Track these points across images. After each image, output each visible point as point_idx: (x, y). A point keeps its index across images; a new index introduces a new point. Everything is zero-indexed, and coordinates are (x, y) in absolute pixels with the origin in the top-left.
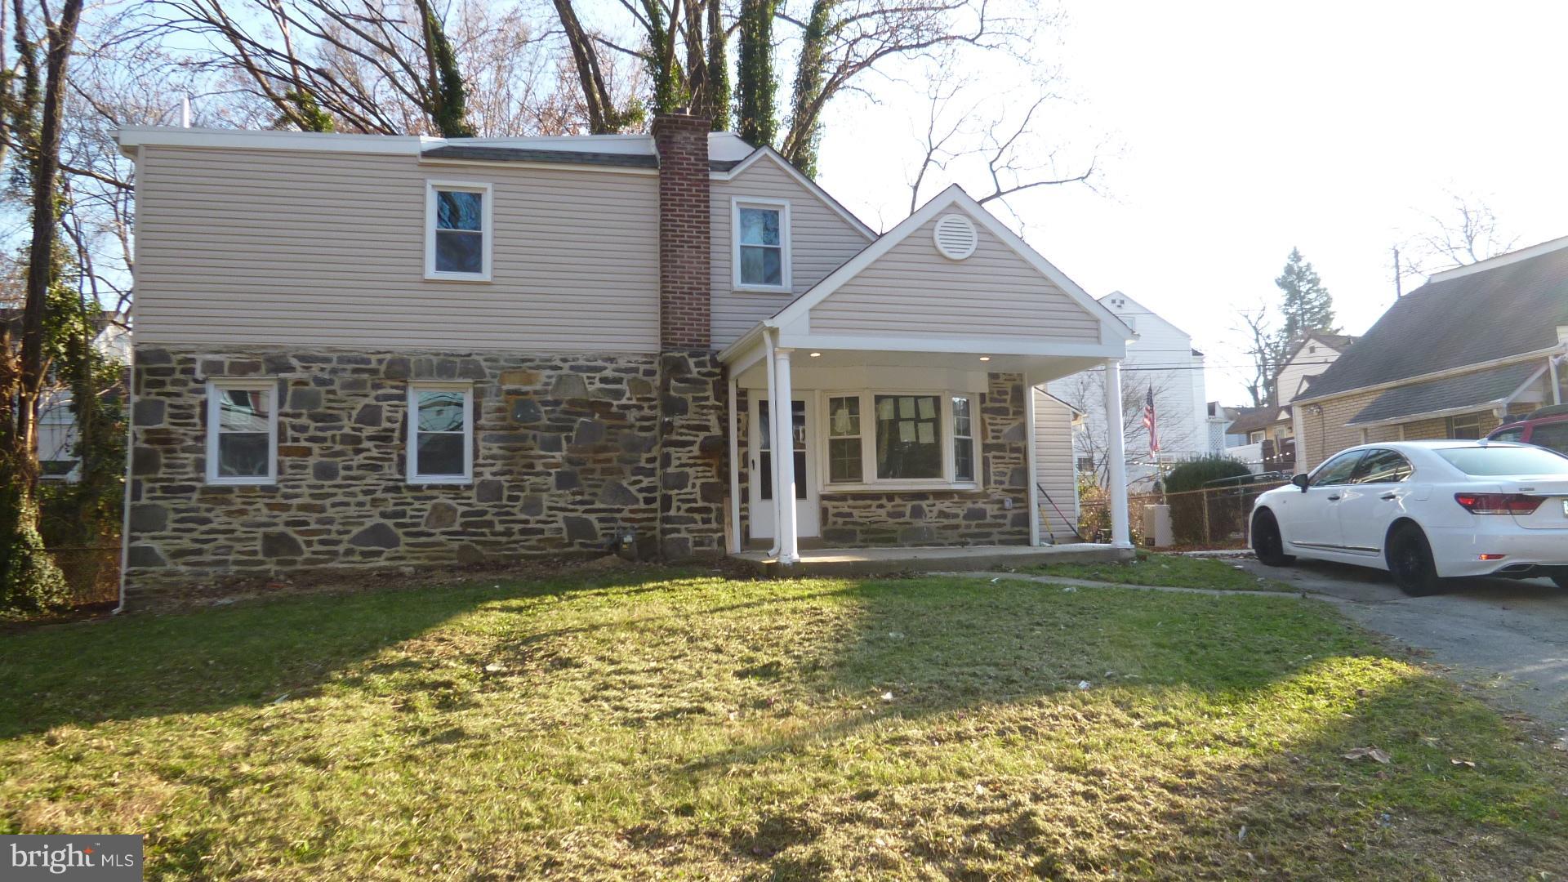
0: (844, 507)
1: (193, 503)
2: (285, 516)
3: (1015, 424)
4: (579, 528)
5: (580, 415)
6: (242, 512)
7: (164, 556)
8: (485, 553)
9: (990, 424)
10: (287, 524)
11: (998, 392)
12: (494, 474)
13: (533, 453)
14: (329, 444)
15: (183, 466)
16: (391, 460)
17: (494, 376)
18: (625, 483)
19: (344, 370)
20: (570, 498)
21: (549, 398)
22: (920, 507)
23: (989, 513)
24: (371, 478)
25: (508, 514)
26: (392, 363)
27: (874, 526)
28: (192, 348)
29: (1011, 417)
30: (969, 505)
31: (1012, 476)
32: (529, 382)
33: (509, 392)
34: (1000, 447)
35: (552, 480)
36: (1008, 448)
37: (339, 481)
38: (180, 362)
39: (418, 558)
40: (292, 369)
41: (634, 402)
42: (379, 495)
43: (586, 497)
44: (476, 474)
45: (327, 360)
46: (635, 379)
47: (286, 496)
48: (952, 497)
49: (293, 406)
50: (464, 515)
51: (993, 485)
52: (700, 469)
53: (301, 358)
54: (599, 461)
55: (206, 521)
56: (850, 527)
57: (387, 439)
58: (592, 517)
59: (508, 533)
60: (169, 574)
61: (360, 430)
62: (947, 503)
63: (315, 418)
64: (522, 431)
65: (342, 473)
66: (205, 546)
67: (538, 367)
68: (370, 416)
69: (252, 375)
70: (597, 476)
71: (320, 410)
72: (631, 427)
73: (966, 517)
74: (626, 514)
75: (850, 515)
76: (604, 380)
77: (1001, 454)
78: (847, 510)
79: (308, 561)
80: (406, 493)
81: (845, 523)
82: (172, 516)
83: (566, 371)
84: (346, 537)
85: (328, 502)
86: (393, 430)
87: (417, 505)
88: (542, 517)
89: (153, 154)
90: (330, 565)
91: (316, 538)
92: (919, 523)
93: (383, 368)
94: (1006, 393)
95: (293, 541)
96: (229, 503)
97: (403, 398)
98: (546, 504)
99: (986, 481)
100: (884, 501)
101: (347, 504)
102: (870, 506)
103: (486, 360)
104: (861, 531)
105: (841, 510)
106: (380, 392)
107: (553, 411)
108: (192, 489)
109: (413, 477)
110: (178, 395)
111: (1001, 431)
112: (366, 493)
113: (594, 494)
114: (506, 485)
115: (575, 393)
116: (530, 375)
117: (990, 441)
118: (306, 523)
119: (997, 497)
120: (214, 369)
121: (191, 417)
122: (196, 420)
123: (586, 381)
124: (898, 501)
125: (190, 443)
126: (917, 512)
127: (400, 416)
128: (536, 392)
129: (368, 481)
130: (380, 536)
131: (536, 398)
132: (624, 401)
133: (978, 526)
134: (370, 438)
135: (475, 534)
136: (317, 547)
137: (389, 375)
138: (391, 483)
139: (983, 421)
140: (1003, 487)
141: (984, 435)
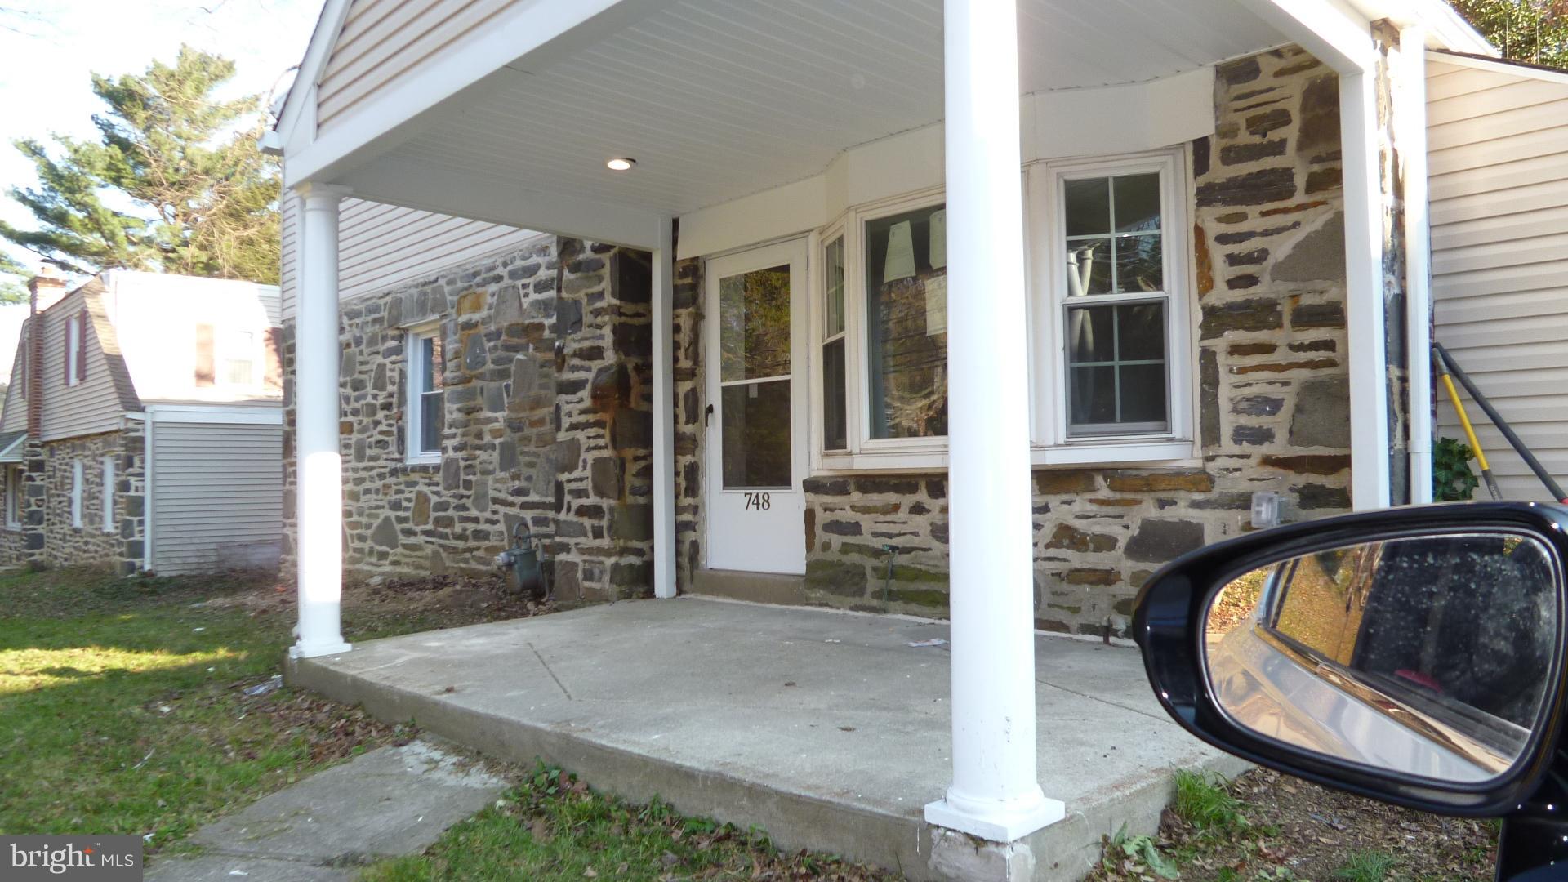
3: (1314, 221)
4: (517, 533)
5: (516, 349)
8: (448, 563)
9: (1223, 239)
11: (1254, 125)
12: (455, 449)
13: (482, 415)
14: (361, 417)
16: (393, 433)
17: (452, 305)
19: (368, 322)
20: (511, 485)
21: (493, 327)
23: (1211, 538)
24: (383, 459)
25: (465, 507)
26: (390, 306)
27: (902, 560)
29: (1300, 197)
30: (1149, 510)
31: (1299, 409)
32: (477, 305)
33: (464, 327)
34: (1260, 314)
35: (496, 456)
36: (1286, 309)
37: (366, 463)
39: (407, 565)
42: (387, 480)
43: (524, 483)
44: (444, 450)
45: (359, 314)
48: (1097, 486)
49: (345, 374)
50: (435, 507)
51: (1227, 444)
52: (592, 431)
53: (348, 315)
54: (536, 423)
56: (853, 558)
57: (390, 407)
58: (528, 516)
59: (464, 536)
61: (376, 397)
62: (1081, 504)
63: (354, 386)
64: (474, 383)
65: (368, 452)
67: (484, 282)
68: (380, 378)
70: (532, 447)
71: (356, 376)
73: (1136, 549)
75: (855, 529)
76: (538, 287)
77: (1262, 336)
78: (849, 516)
80: (402, 477)
81: (846, 549)
83: (506, 281)
84: (369, 533)
85: (361, 488)
86: (392, 395)
87: (407, 493)
88: (488, 514)
90: (361, 566)
91: (355, 532)
93: (387, 314)
94: (1283, 118)
98: (491, 493)
99: (1210, 432)
101: (370, 491)
102: (896, 508)
103: (448, 284)
104: (875, 570)
105: (838, 516)
106: (386, 346)
107: (496, 348)
109: (417, 454)
111: (1263, 255)
112: (380, 477)
113: (530, 479)
114: (462, 464)
115: (512, 314)
116: (478, 296)
117: (1221, 295)
118: (351, 514)
119: (1238, 484)
123: (522, 293)
127: (398, 375)
128: (482, 322)
129: (381, 462)
130: (387, 533)
131: (482, 330)
134: (383, 407)
135: (441, 536)
136: (356, 543)
137: (388, 324)
138: (392, 465)
139: (1199, 232)
140: (1266, 449)
141: (1206, 283)
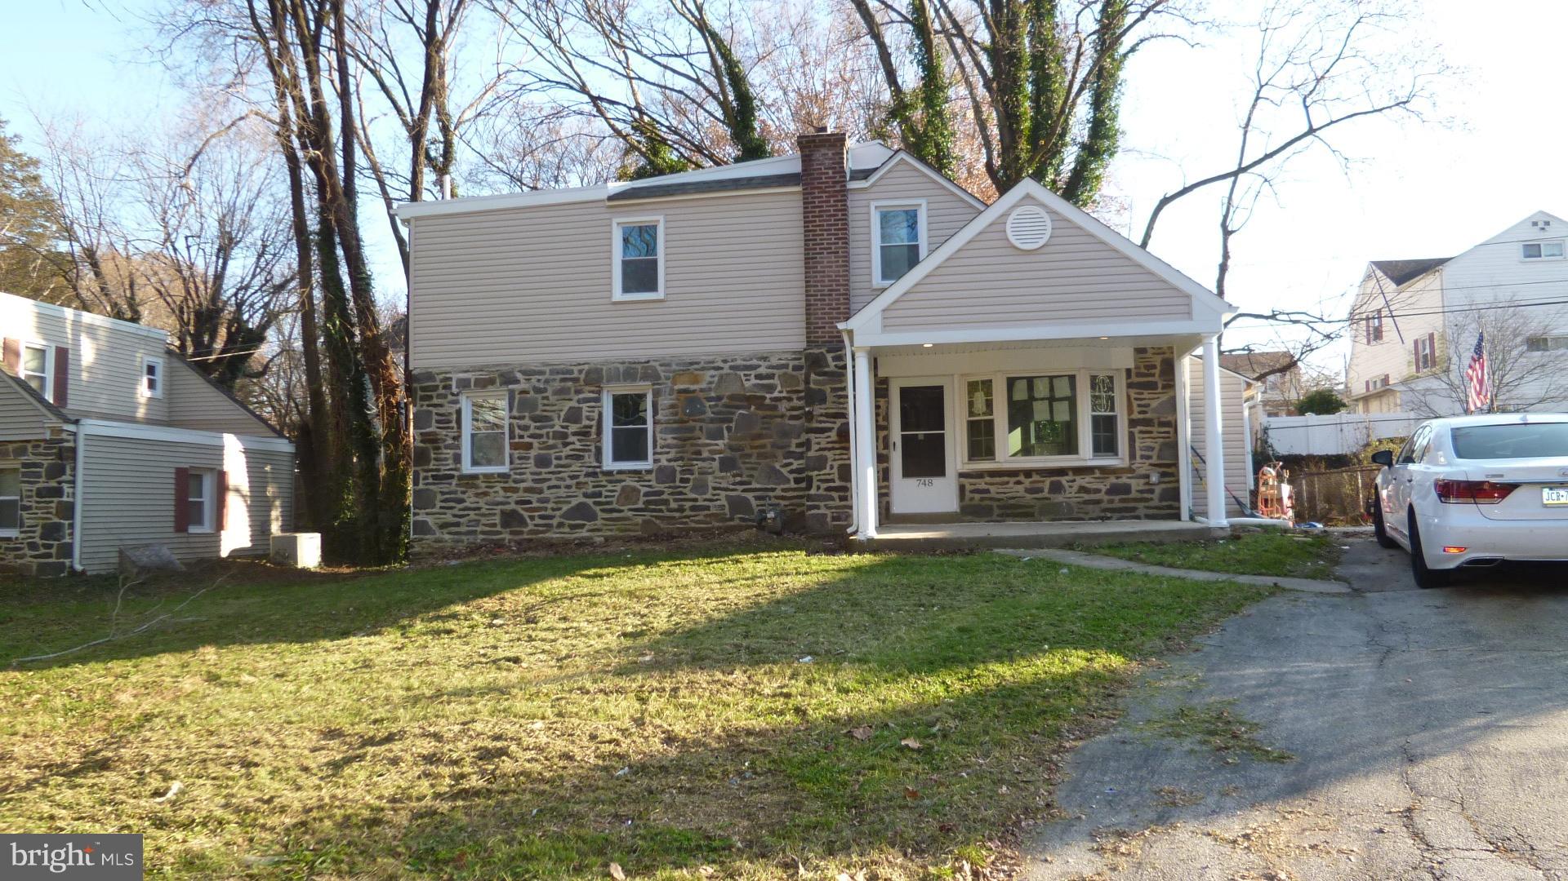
0: (981, 484)
1: (453, 488)
2: (515, 497)
3: (1164, 398)
4: (738, 505)
5: (739, 408)
6: (485, 494)
7: (434, 527)
8: (662, 526)
9: (1136, 399)
10: (517, 503)
11: (1146, 367)
12: (669, 460)
13: (700, 442)
14: (544, 439)
15: (446, 459)
16: (590, 451)
17: (667, 378)
18: (777, 466)
19: (554, 380)
20: (731, 480)
21: (713, 394)
22: (1059, 483)
23: (1134, 488)
24: (576, 466)
25: (681, 493)
26: (588, 373)
27: (1012, 502)
28: (449, 369)
29: (1159, 390)
30: (1113, 480)
31: (1160, 450)
32: (696, 381)
33: (680, 392)
34: (1148, 422)
35: (716, 464)
36: (1156, 421)
37: (552, 469)
38: (441, 381)
39: (611, 530)
40: (517, 382)
41: (784, 394)
42: (582, 479)
43: (745, 479)
44: (656, 461)
45: (542, 373)
46: (785, 374)
47: (515, 481)
48: (1093, 473)
49: (519, 410)
50: (646, 494)
51: (1138, 459)
52: (838, 452)
53: (524, 373)
54: (756, 447)
55: (462, 501)
56: (987, 502)
57: (587, 434)
58: (750, 496)
59: (681, 509)
60: (438, 541)
61: (567, 427)
62: (1088, 478)
63: (535, 419)
64: (691, 423)
65: (555, 462)
66: (461, 520)
67: (703, 369)
68: (574, 416)
69: (490, 388)
70: (753, 460)
71: (538, 413)
72: (782, 416)
73: (1109, 492)
74: (778, 493)
75: (988, 491)
76: (758, 377)
77: (1149, 429)
78: (984, 486)
79: (531, 532)
80: (601, 477)
81: (982, 499)
82: (439, 497)
83: (726, 371)
84: (558, 513)
85: (545, 485)
86: (591, 427)
87: (610, 487)
88: (708, 496)
89: (419, 223)
90: (547, 535)
91: (536, 514)
92: (1059, 498)
93: (582, 376)
94: (1154, 367)
95: (521, 516)
96: (476, 487)
97: (598, 400)
98: (711, 485)
99: (1132, 456)
100: (1021, 478)
101: (558, 487)
102: (1008, 483)
103: (661, 365)
104: (998, 507)
105: (980, 487)
106: (581, 396)
107: (716, 406)
108: (452, 477)
109: (609, 464)
110: (441, 406)
111: (1148, 405)
112: (572, 477)
113: (752, 476)
114: (678, 469)
115: (733, 389)
116: (696, 376)
117: (1136, 416)
118: (529, 502)
119: (1142, 471)
120: (464, 384)
121: (450, 422)
122: (454, 424)
123: (743, 378)
124: (1035, 477)
125: (450, 441)
126: (1056, 488)
127: (595, 415)
128: (702, 390)
129: (573, 468)
130: (582, 512)
131: (701, 395)
132: (776, 394)
133: (1122, 501)
134: (575, 434)
135: (654, 510)
136: (538, 521)
137: (587, 383)
138: (590, 470)
139: (1129, 397)
140: (1150, 461)
141: (1130, 410)
